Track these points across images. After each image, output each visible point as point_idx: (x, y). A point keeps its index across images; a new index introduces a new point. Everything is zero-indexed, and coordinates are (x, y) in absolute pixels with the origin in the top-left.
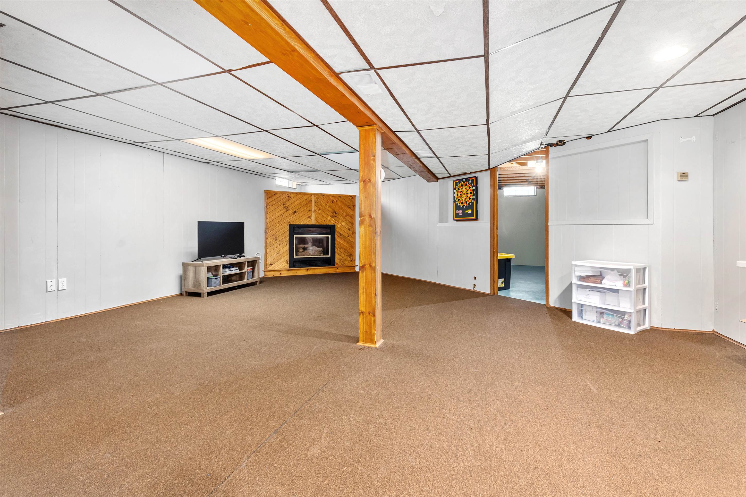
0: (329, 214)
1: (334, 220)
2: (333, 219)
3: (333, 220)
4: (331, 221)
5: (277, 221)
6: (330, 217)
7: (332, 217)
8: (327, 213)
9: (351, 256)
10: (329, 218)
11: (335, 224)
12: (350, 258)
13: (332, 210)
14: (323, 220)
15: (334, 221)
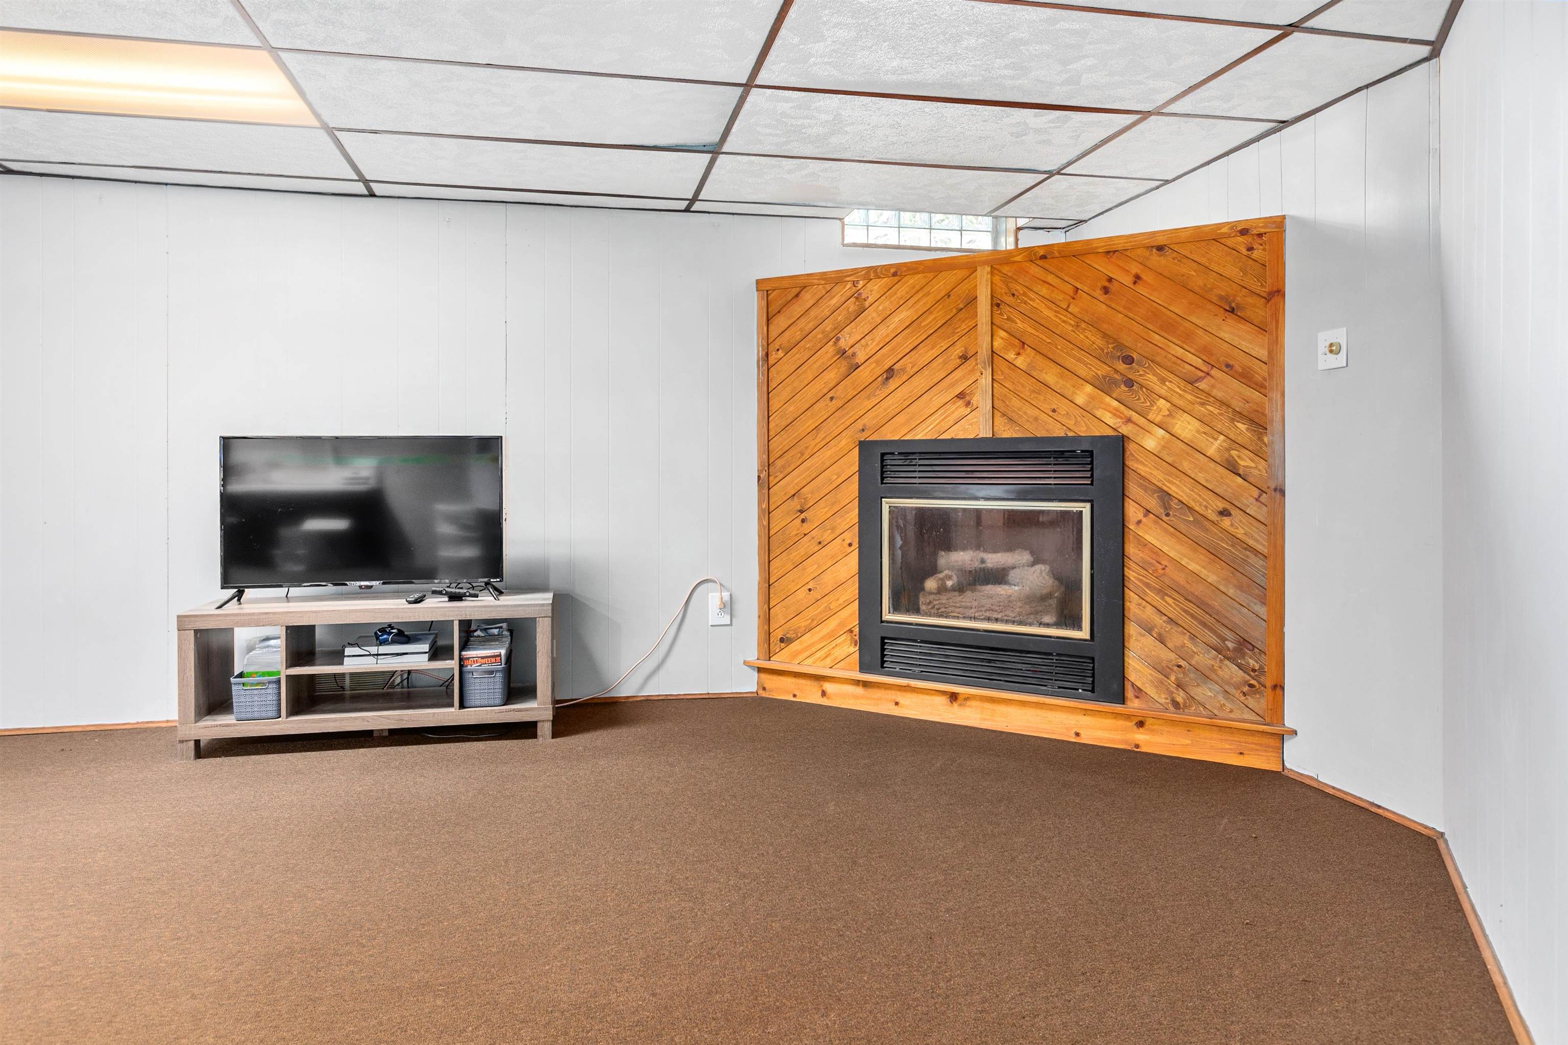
0: (1082, 371)
1: (1115, 404)
2: (1108, 399)
3: (1107, 408)
4: (1098, 413)
5: (811, 424)
6: (1089, 388)
7: (1105, 386)
8: (1070, 363)
9: (1243, 656)
10: (1083, 394)
11: (1125, 430)
12: (1239, 666)
13: (1100, 342)
14: (1046, 407)
15: (1116, 413)
